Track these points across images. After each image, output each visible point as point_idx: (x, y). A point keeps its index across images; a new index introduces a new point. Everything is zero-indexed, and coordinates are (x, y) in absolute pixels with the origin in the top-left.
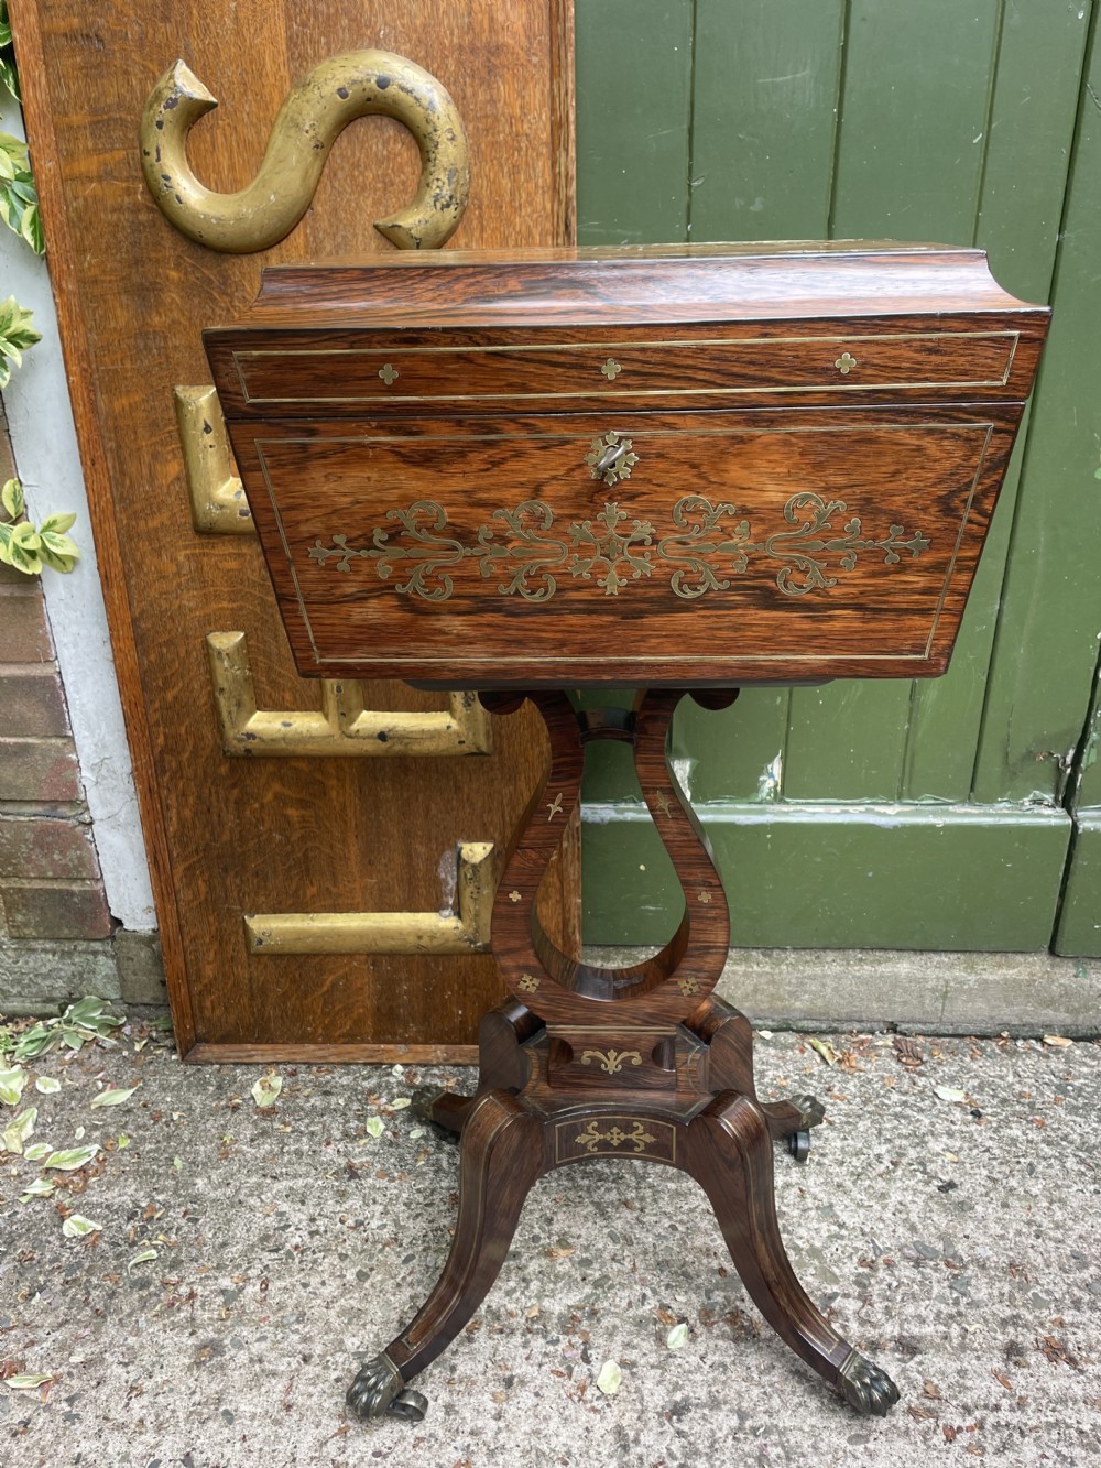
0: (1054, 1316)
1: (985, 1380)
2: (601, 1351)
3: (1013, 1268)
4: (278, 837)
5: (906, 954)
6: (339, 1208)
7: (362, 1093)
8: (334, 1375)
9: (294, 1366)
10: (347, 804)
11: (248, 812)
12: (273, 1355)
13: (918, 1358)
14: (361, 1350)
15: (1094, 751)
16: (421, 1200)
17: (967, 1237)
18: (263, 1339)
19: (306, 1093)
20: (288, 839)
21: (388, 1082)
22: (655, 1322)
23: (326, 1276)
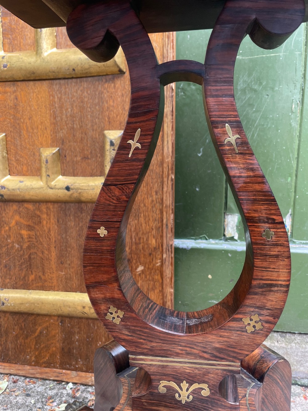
4: (17, 246)
7: (46, 398)
10: (51, 229)
19: (17, 394)
20: (21, 247)
21: (62, 393)
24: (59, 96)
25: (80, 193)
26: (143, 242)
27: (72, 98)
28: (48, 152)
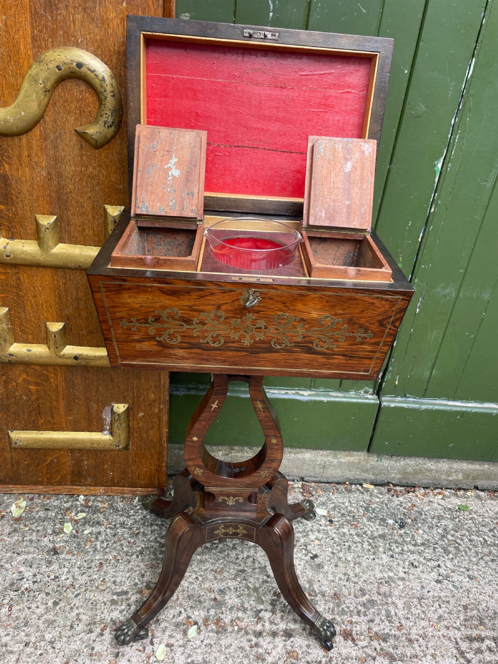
0: (349, 619)
1: (317, 649)
2: (159, 639)
3: (336, 596)
4: (25, 398)
5: (309, 450)
6: (47, 570)
7: (63, 510)
8: (40, 652)
9: (21, 648)
10: (59, 385)
11: (10, 387)
12: (11, 643)
13: (292, 639)
14: (52, 640)
15: (390, 375)
16: (86, 565)
17: (319, 581)
18: (8, 635)
19: (37, 510)
20: (30, 399)
21: (76, 504)
22: (184, 624)
23: (39, 604)
24: (64, 281)
25: (88, 362)
26: (144, 396)
27: (76, 285)
28: (56, 327)
